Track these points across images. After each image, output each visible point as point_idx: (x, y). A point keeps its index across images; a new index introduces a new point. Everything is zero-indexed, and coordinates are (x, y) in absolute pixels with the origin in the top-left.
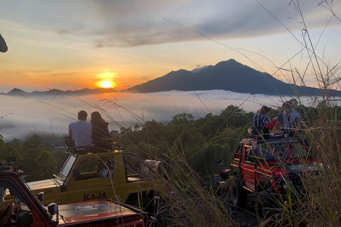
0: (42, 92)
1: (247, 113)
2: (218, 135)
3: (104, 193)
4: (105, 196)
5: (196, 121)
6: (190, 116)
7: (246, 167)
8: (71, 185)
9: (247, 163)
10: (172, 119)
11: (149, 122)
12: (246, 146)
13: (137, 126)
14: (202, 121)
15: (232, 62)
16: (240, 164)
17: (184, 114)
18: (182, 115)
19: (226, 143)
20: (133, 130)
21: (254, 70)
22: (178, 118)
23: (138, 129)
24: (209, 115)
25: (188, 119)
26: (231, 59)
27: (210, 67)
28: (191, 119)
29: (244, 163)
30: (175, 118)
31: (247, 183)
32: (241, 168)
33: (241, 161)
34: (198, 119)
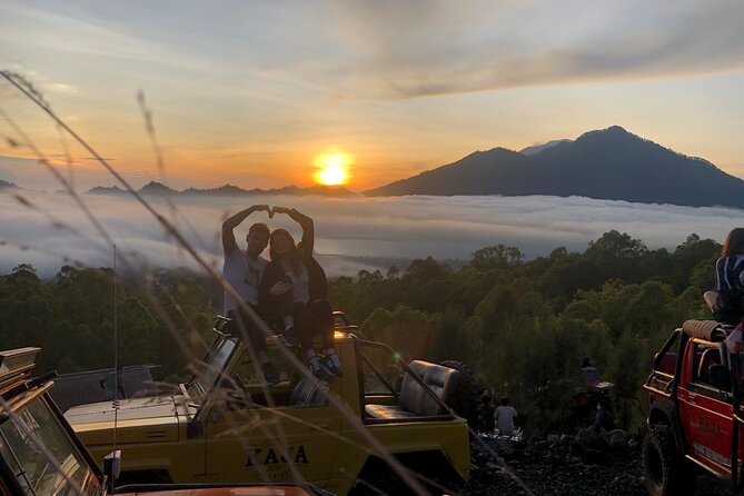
0: (204, 190)
1: (650, 250)
2: (579, 299)
3: (302, 449)
4: (304, 456)
5: (528, 264)
6: (515, 252)
7: (697, 400)
8: (215, 422)
9: (700, 390)
10: (472, 258)
11: (421, 261)
12: (696, 340)
13: (393, 269)
14: (541, 265)
15: (616, 132)
16: (676, 390)
17: (501, 247)
18: (495, 249)
19: (597, 317)
20: (385, 277)
21: (669, 152)
22: (485, 256)
23: (395, 276)
24: (559, 253)
25: (509, 259)
26: (616, 128)
27: (564, 143)
28: (516, 259)
29: (693, 389)
30: (479, 255)
31: (700, 448)
32: (678, 402)
33: (677, 381)
34: (534, 259)
